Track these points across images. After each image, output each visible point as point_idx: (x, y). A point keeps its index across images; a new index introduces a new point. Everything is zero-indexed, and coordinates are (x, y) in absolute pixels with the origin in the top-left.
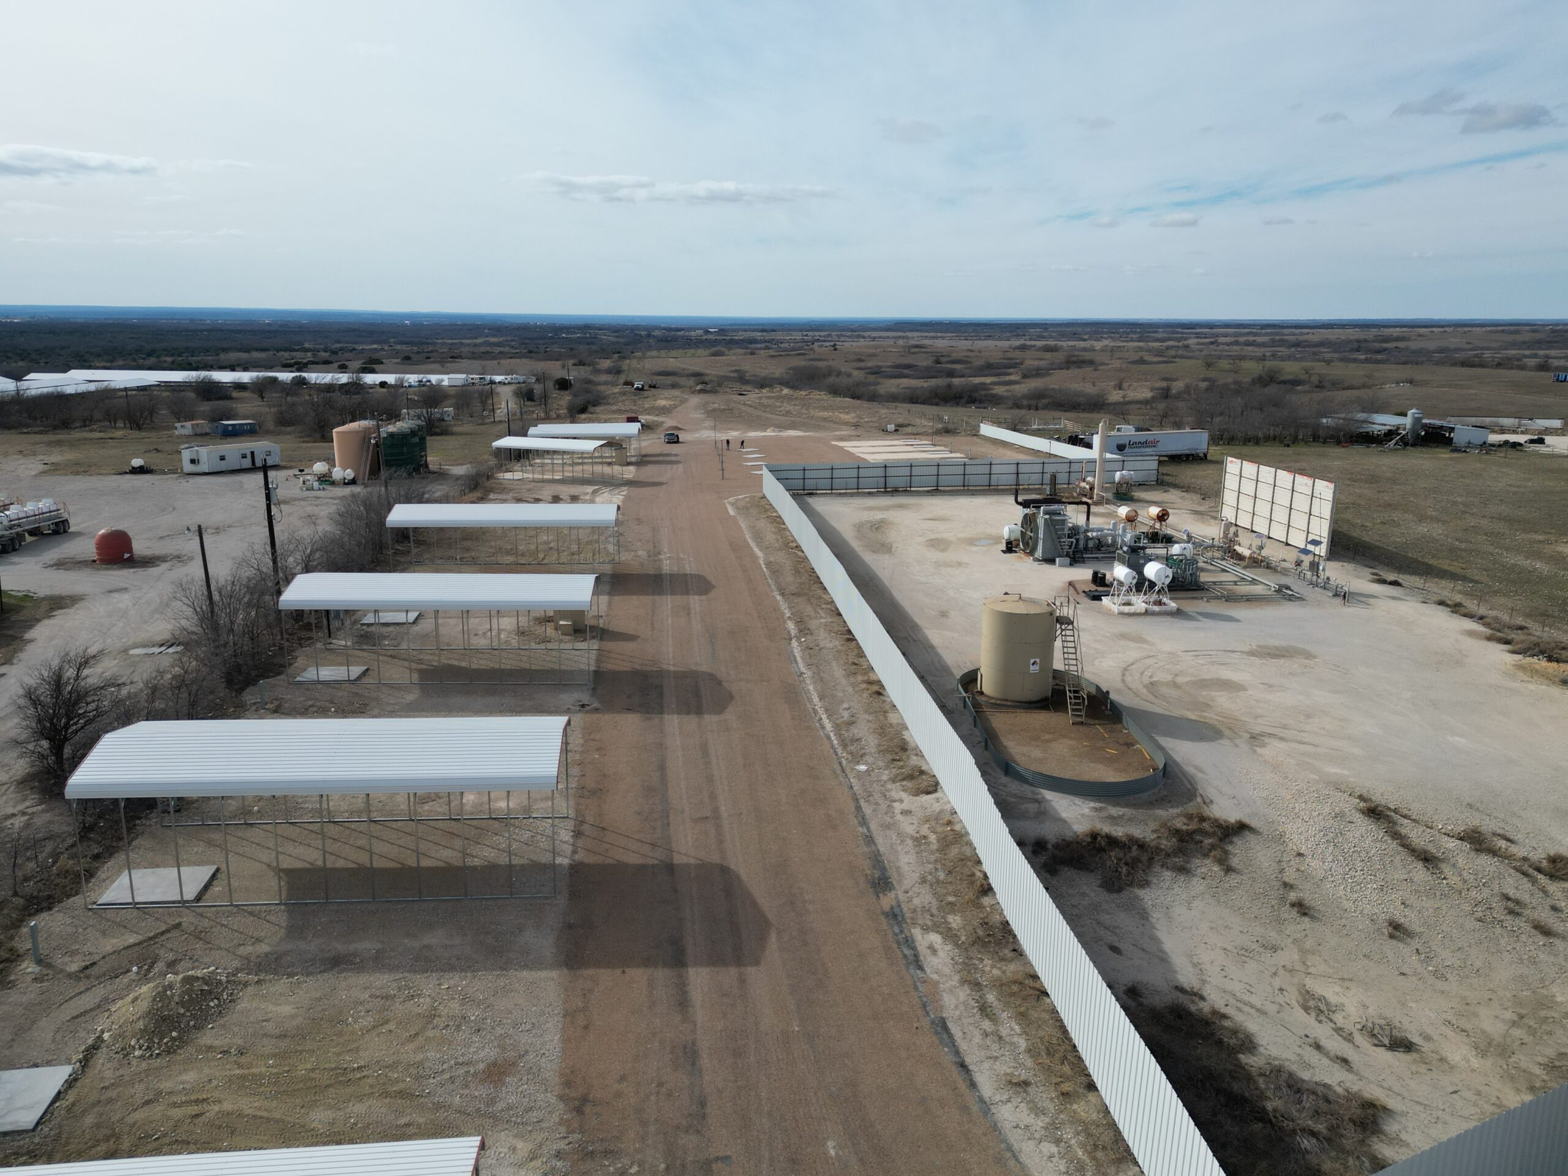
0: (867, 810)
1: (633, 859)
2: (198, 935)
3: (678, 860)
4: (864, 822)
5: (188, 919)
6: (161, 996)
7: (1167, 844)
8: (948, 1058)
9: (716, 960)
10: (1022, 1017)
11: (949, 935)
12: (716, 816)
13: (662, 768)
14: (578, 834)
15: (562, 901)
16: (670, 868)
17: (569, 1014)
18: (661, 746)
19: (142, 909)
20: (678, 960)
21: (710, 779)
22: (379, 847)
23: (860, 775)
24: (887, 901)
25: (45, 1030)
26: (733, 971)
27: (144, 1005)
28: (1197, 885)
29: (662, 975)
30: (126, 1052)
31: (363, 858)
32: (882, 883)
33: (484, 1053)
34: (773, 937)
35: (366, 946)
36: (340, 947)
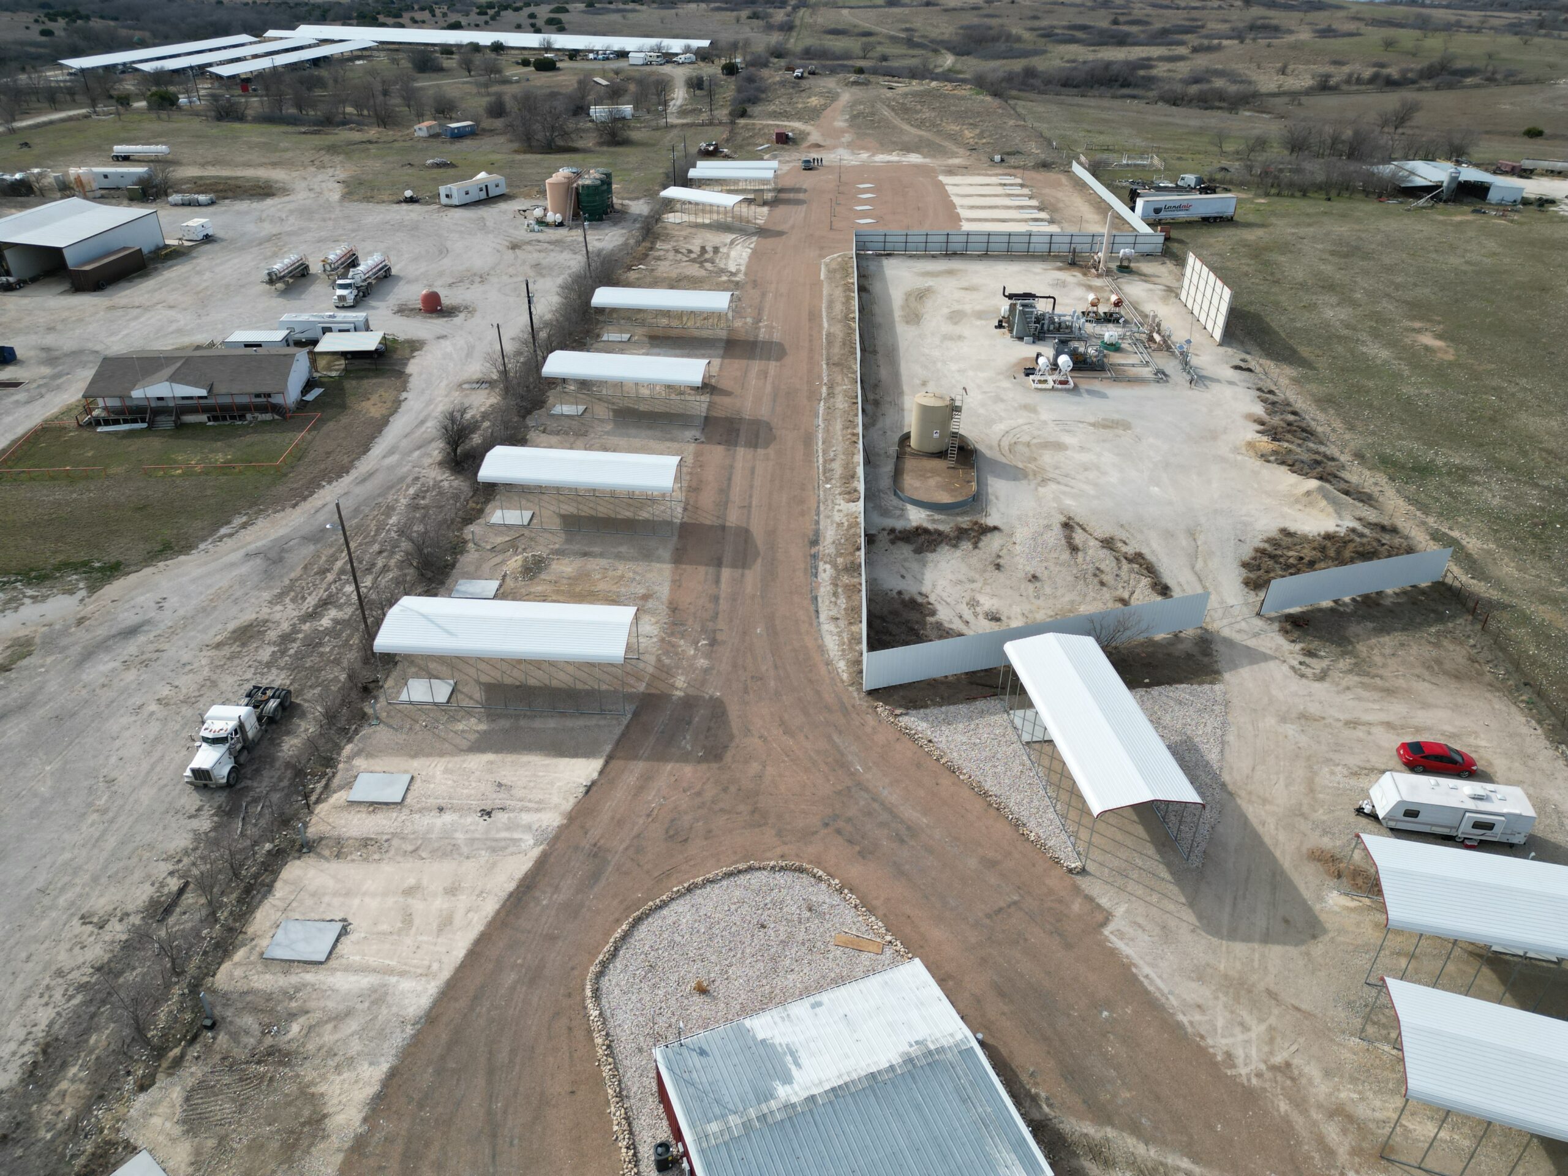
0: (822, 508)
1: (708, 522)
2: (532, 539)
3: (728, 524)
4: (818, 514)
5: (526, 532)
6: (525, 560)
7: (952, 535)
8: (812, 608)
9: (734, 565)
10: (849, 598)
11: (834, 566)
12: (750, 506)
13: (730, 479)
14: (685, 509)
15: (675, 539)
16: (723, 528)
17: (673, 581)
18: (732, 467)
19: (509, 527)
20: (719, 563)
21: (751, 487)
22: (600, 508)
23: (825, 490)
24: (813, 550)
25: (486, 567)
26: (740, 571)
27: (520, 563)
28: (958, 553)
29: (711, 570)
30: (516, 579)
31: (593, 513)
32: (815, 542)
33: (641, 591)
34: (759, 561)
35: (597, 549)
36: (587, 549)
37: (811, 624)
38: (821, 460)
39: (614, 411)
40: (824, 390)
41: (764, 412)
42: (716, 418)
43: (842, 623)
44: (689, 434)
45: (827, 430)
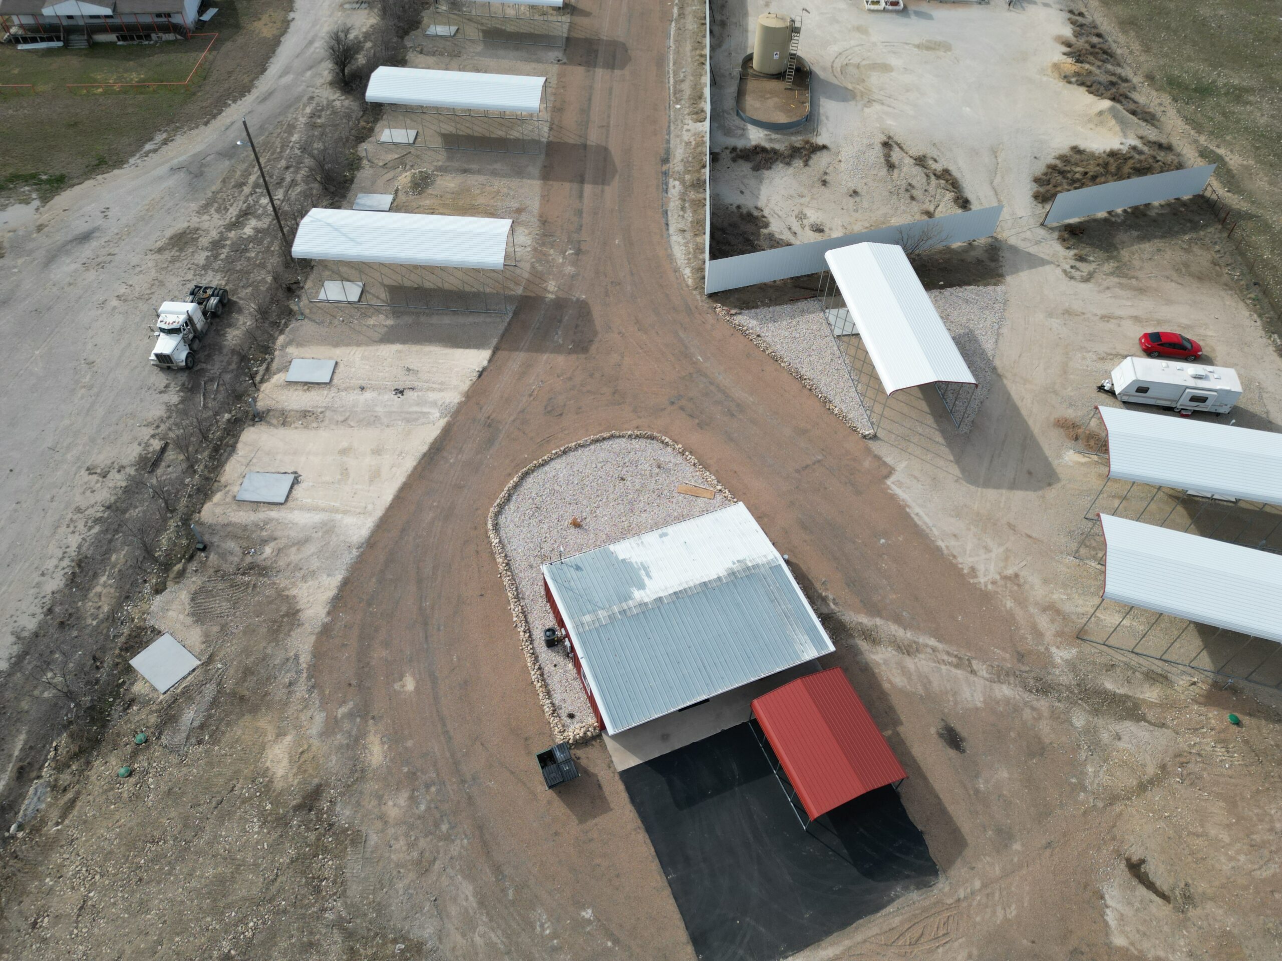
0: (672, 128)
1: (571, 141)
2: (418, 157)
3: (589, 143)
4: (669, 134)
5: (412, 150)
6: (414, 175)
7: (786, 153)
8: (663, 221)
9: (595, 182)
10: (695, 212)
11: (683, 182)
12: (608, 126)
13: (590, 100)
14: (551, 129)
15: (543, 156)
16: (585, 146)
17: (543, 197)
18: (591, 87)
19: (397, 144)
20: (582, 181)
21: (609, 107)
22: (476, 128)
23: (676, 110)
24: (665, 168)
25: (380, 182)
26: (600, 187)
27: (409, 179)
28: (791, 170)
29: (575, 186)
30: (407, 193)
31: (470, 132)
32: (666, 160)
33: (515, 205)
34: (617, 177)
35: (474, 166)
36: (466, 166)
37: (662, 236)
38: (672, 81)
39: (484, 32)
40: (675, 10)
41: (620, 34)
42: (578, 39)
43: (689, 235)
44: (554, 55)
45: (677, 52)
